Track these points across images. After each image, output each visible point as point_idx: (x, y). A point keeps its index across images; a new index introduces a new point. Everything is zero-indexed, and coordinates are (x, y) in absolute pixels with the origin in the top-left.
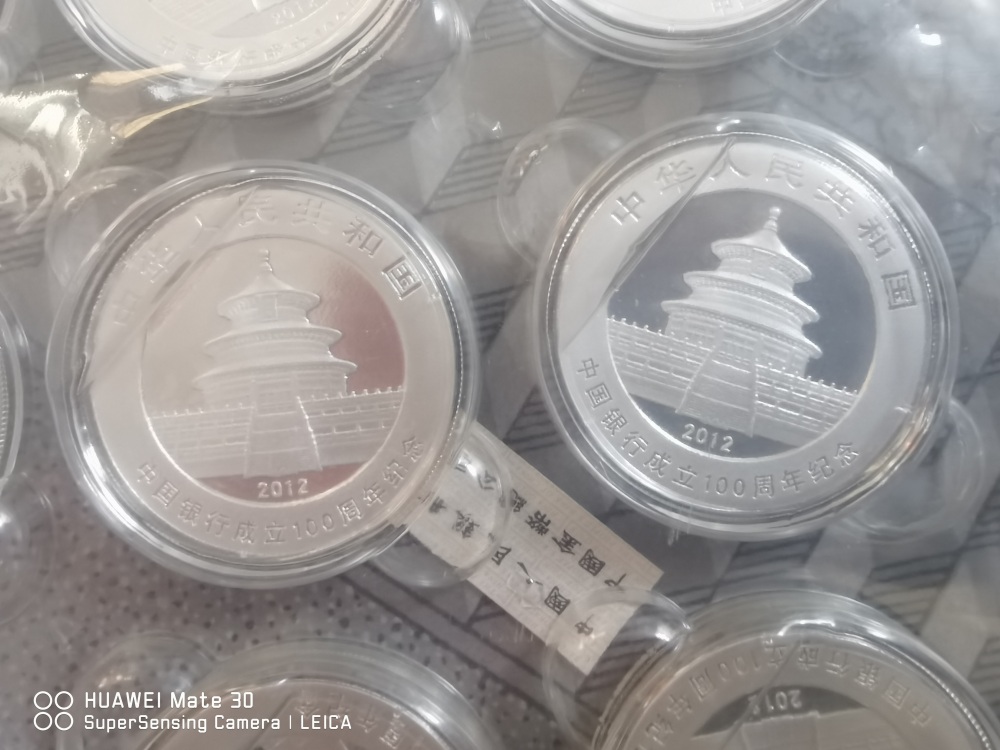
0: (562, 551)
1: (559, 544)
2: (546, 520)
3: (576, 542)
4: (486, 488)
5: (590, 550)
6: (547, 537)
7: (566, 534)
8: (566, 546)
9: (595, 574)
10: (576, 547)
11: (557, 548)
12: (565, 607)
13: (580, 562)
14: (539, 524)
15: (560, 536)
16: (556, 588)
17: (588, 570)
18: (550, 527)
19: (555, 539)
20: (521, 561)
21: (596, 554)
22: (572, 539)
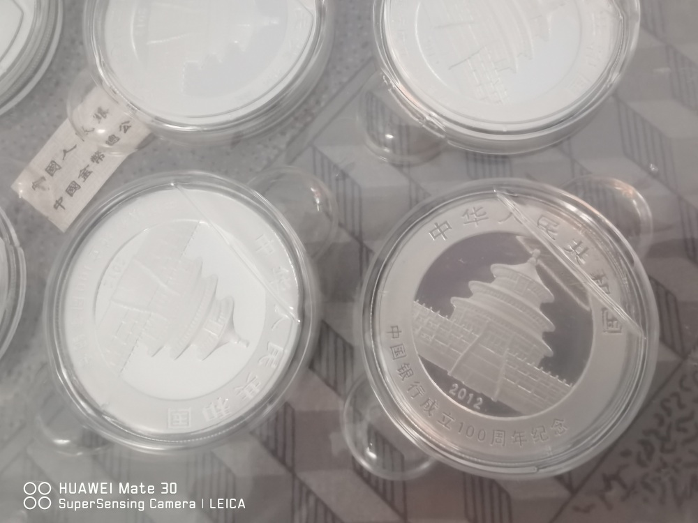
0: (81, 171)
1: (85, 169)
2: (99, 160)
3: (85, 179)
4: (120, 127)
5: (80, 187)
6: (89, 161)
7: (90, 173)
8: (83, 173)
9: (66, 191)
10: (82, 179)
11: (83, 168)
12: (49, 173)
13: (74, 182)
14: (97, 158)
15: (89, 169)
16: (60, 168)
17: (69, 186)
18: (95, 163)
19: (88, 166)
20: (77, 146)
21: (78, 191)
22: (87, 177)
